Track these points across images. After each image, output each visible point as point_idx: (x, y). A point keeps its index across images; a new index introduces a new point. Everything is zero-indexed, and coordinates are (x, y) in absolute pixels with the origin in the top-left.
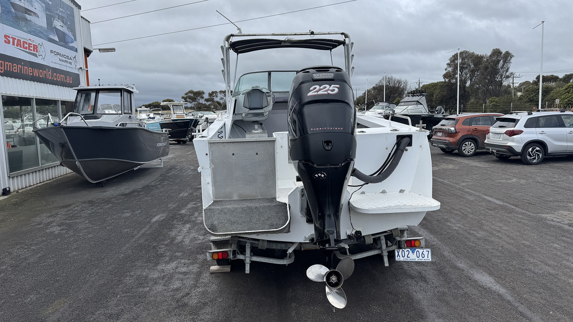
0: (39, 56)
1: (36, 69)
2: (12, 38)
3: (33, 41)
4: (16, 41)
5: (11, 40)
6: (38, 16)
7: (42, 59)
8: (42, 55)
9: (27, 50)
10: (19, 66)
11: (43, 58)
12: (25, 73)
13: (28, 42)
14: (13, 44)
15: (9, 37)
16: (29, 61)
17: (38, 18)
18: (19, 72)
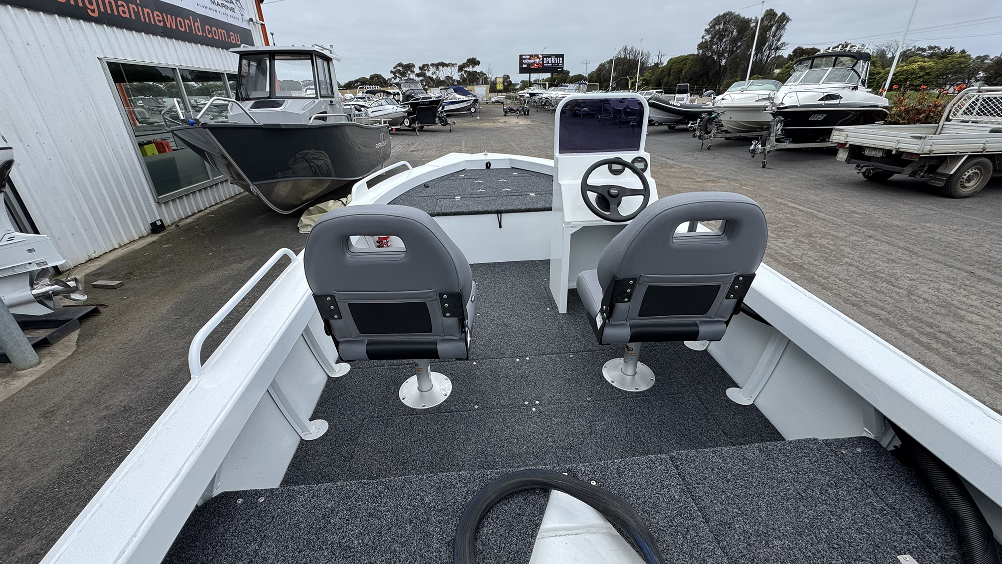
1: (169, 16)
10: (131, 6)
12: (148, 21)
18: (134, 18)
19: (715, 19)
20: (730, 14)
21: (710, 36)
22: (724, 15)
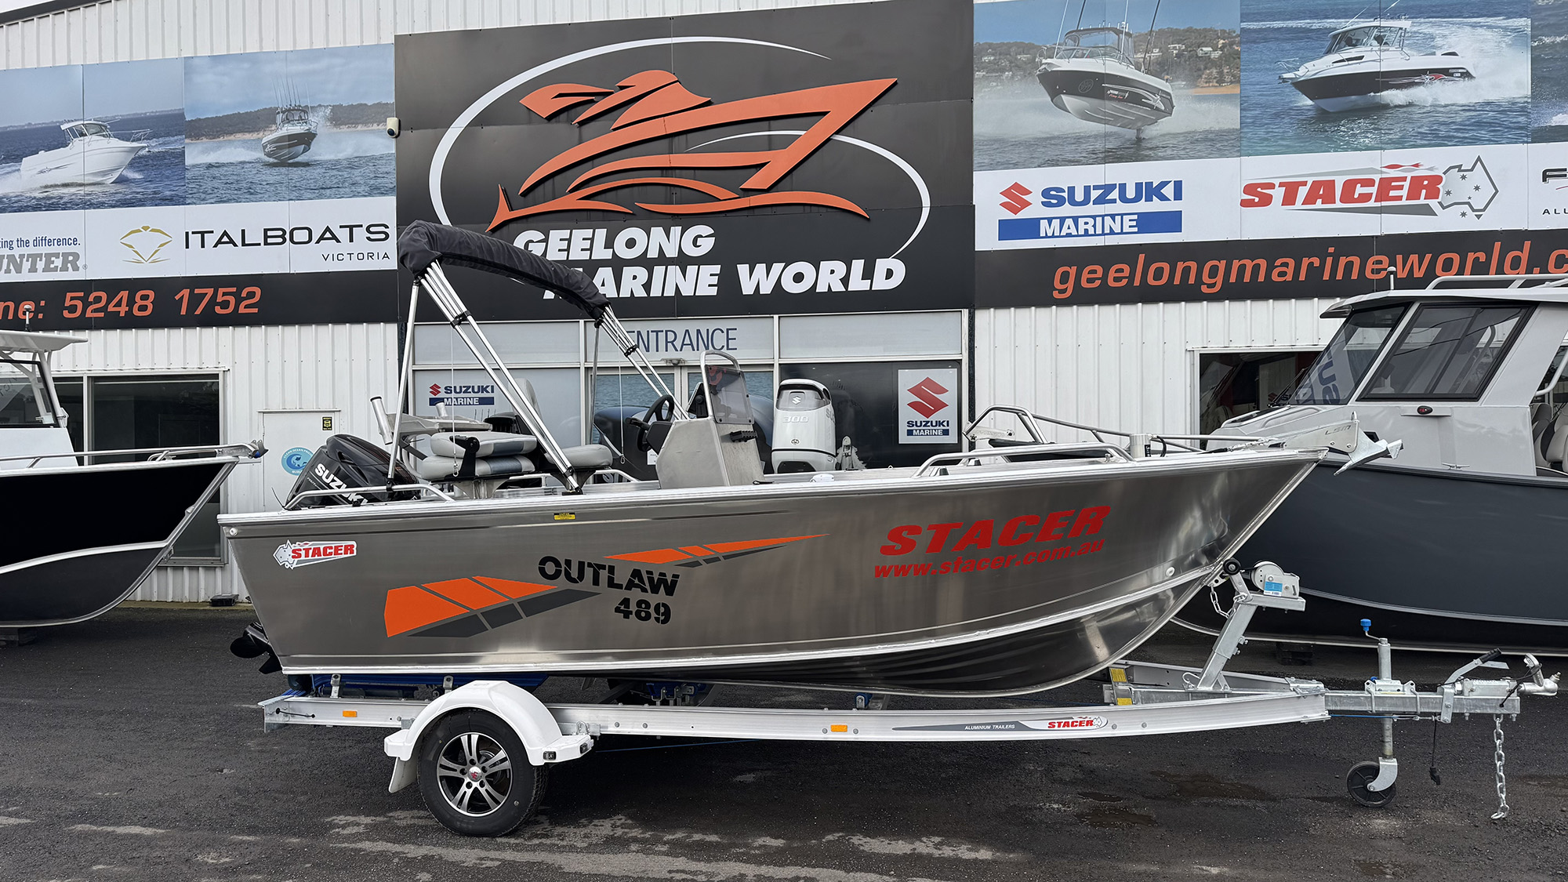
0: (1444, 208)
1: (1414, 258)
2: (1281, 185)
3: (1417, 165)
4: (1303, 192)
5: (1278, 194)
6: (1466, 75)
7: (1464, 214)
8: (1467, 200)
9: (1372, 203)
10: (1306, 261)
11: (1474, 210)
12: (1339, 276)
13: (1377, 178)
14: (1289, 199)
15: (1271, 186)
16: (1377, 237)
17: (1467, 82)
18: (1302, 278)
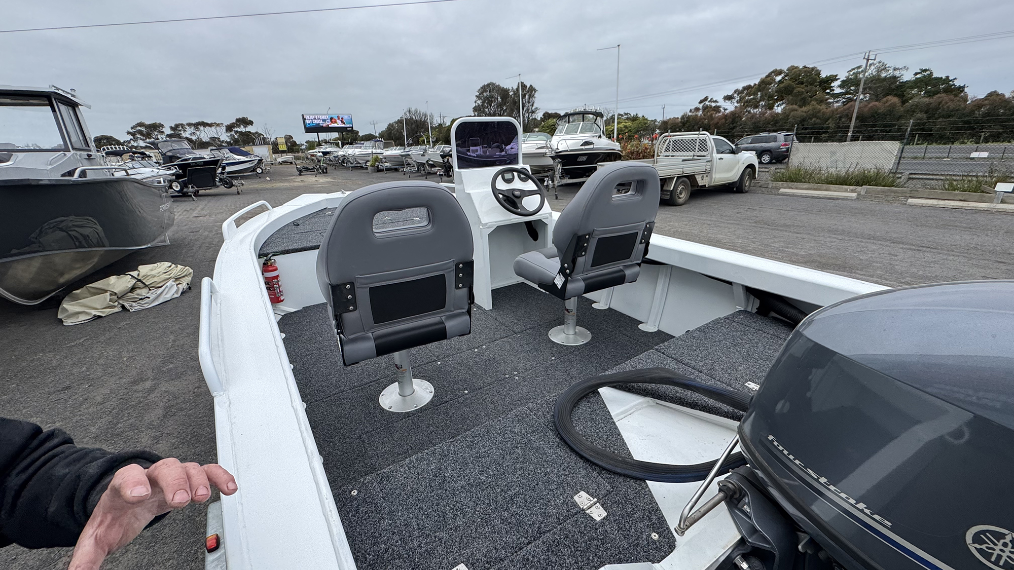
19: (482, 88)
20: (493, 84)
21: (481, 101)
22: (488, 85)
